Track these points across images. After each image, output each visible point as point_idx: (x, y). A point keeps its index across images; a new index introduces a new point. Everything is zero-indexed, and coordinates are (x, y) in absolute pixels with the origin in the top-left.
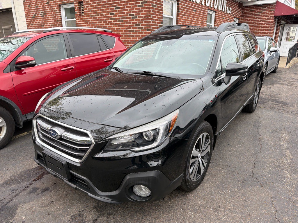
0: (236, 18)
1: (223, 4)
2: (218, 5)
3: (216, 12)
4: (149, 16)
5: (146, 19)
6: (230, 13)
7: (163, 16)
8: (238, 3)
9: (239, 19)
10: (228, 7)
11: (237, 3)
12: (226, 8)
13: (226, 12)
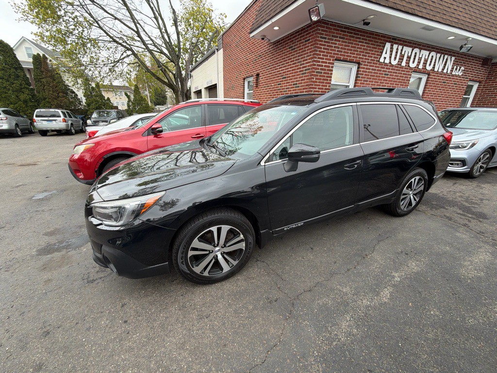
0: (473, 80)
1: (446, 62)
2: (434, 65)
3: (429, 75)
4: (311, 85)
5: (307, 89)
6: (460, 74)
7: (332, 83)
8: (482, 59)
9: (480, 82)
10: (455, 67)
11: (480, 59)
12: (453, 68)
13: (451, 73)
